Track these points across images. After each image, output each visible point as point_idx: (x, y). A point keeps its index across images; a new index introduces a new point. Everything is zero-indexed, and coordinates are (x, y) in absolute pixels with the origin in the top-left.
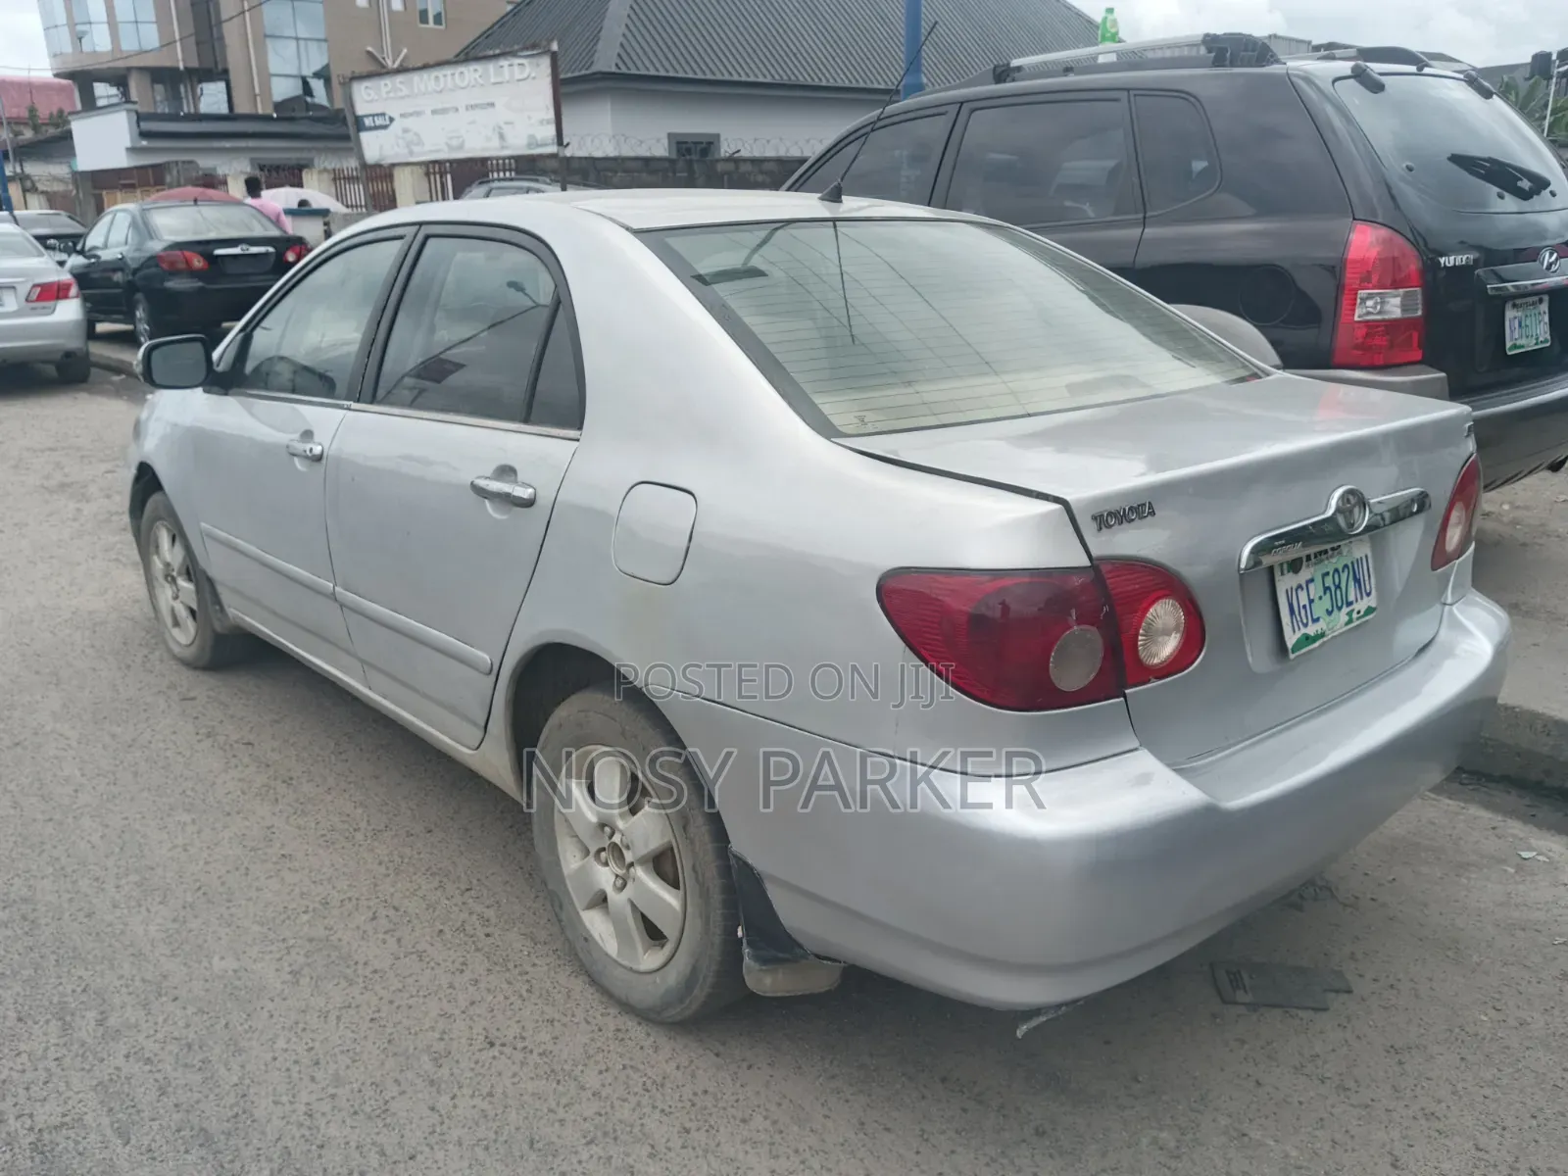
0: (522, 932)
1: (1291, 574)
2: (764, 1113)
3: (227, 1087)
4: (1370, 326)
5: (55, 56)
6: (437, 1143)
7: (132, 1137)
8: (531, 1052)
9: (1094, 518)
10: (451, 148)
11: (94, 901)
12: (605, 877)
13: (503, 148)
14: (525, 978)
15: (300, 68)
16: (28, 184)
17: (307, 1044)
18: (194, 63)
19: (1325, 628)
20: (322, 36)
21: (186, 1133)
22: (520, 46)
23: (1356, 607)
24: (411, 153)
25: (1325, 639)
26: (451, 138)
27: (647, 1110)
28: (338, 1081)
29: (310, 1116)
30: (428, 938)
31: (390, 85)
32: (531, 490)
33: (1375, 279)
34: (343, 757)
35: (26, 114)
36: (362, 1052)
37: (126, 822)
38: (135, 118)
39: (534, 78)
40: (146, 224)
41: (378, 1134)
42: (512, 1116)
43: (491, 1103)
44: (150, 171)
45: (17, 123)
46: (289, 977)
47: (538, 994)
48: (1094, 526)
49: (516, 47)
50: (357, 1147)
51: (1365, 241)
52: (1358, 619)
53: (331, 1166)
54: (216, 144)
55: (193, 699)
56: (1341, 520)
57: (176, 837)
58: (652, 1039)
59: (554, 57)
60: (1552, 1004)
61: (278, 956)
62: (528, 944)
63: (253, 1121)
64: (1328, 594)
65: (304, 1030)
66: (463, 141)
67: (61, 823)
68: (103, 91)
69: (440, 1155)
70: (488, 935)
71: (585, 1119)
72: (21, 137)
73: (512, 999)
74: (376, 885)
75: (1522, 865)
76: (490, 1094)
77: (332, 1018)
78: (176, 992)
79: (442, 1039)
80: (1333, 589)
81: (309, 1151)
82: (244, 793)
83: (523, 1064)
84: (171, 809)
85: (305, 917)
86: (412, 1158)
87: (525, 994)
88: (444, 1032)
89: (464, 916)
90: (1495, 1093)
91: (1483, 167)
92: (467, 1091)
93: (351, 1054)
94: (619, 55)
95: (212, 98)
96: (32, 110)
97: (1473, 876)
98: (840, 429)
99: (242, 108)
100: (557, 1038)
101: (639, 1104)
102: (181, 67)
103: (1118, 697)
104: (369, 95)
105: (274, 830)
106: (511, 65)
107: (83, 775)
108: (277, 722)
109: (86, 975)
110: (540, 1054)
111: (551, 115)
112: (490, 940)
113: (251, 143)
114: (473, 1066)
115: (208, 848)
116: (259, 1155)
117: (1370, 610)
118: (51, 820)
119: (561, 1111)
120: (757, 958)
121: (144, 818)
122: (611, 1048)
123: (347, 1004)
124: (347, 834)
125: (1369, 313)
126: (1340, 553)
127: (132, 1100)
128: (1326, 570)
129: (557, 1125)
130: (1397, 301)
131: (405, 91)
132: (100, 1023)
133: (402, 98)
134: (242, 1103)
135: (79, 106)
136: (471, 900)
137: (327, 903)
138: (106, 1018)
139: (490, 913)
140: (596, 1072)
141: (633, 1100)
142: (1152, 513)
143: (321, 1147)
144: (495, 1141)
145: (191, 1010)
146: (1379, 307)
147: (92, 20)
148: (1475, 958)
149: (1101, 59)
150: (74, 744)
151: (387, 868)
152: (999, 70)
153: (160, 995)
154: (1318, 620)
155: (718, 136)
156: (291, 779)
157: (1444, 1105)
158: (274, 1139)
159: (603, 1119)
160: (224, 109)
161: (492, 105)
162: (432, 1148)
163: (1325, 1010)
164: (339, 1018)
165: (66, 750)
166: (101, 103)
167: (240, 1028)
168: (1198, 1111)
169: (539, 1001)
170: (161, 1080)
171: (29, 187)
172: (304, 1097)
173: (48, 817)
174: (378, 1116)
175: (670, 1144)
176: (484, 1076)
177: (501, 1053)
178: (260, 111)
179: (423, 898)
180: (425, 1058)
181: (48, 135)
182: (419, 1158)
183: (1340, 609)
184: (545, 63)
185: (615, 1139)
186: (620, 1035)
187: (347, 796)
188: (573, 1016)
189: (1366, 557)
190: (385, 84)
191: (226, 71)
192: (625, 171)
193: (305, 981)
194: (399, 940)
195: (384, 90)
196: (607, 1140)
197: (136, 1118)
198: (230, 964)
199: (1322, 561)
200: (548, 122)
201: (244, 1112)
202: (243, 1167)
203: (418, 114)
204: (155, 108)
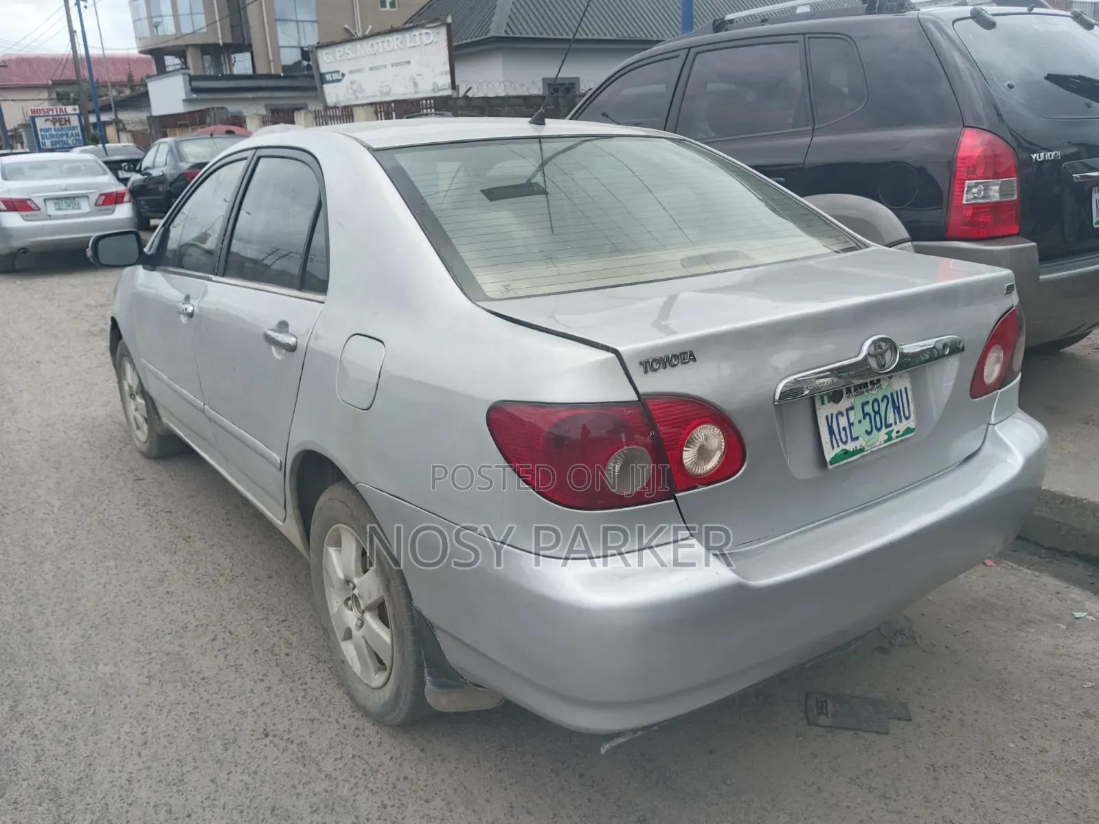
0: (313, 652)
1: (832, 403)
2: (444, 796)
3: (82, 758)
4: (976, 207)
5: (140, 39)
6: (208, 806)
7: (7, 791)
8: (292, 742)
9: (641, 364)
10: (382, 94)
11: (36, 621)
12: (351, 618)
13: (416, 92)
14: (304, 687)
15: (299, 41)
16: (121, 126)
17: (143, 729)
18: (229, 41)
19: (864, 445)
20: (315, 19)
21: (43, 791)
22: (427, 21)
23: (895, 428)
24: (357, 98)
25: (865, 453)
26: (382, 87)
27: (361, 790)
28: (155, 757)
29: (129, 781)
30: (247, 656)
31: (342, 52)
32: (293, 340)
33: (980, 172)
34: (228, 522)
35: (125, 79)
36: (177, 737)
37: (72, 566)
38: (188, 78)
39: (436, 43)
40: (179, 151)
41: (171, 797)
42: (266, 788)
43: (254, 778)
44: (197, 115)
45: (120, 86)
46: (146, 680)
47: (309, 699)
48: (641, 369)
49: (424, 21)
50: (154, 806)
51: (972, 143)
52: (897, 437)
53: (132, 820)
54: (242, 95)
55: (143, 479)
56: (873, 363)
57: (102, 577)
58: (379, 736)
59: (449, 26)
60: (1070, 736)
61: (143, 664)
62: (313, 662)
63: (91, 783)
64: (867, 417)
65: (144, 718)
66: (390, 89)
67: (30, 566)
68: (171, 61)
69: (208, 815)
70: (287, 655)
71: (315, 795)
72: (122, 95)
73: (290, 703)
74: (222, 615)
75: (1073, 624)
76: (255, 773)
77: (165, 710)
78: (68, 688)
79: (234, 730)
80: (872, 414)
81: (121, 807)
82: (155, 546)
83: (285, 750)
84: (105, 557)
85: (169, 638)
86: (189, 816)
87: (300, 699)
88: (237, 725)
89: (276, 640)
90: (1006, 807)
91: (1076, 83)
92: (239, 769)
93: (170, 738)
94: (508, 24)
95: (242, 64)
96: (130, 77)
97: (1032, 630)
98: (488, 294)
99: (261, 70)
100: (313, 733)
101: (356, 784)
102: (221, 43)
103: (670, 499)
104: (328, 59)
105: (167, 574)
106: (420, 34)
107: (55, 532)
108: (192, 496)
109: (13, 673)
110: (298, 745)
111: (447, 68)
112: (288, 658)
113: (266, 94)
114: (249, 750)
115: (120, 585)
116: (87, 809)
117: (909, 431)
118: (25, 563)
119: (300, 788)
120: (435, 684)
121: (85, 563)
122: (348, 742)
123: (177, 701)
124: (215, 578)
125: (975, 198)
126: (880, 387)
127: (15, 765)
128: (864, 400)
129: (295, 797)
130: (997, 188)
131: (352, 55)
132: (12, 708)
133: (349, 59)
134: (87, 770)
135: (155, 72)
136: (283, 629)
137: (186, 628)
138: (18, 704)
139: (294, 639)
140: (333, 759)
141: (353, 781)
142: (694, 360)
143: (130, 805)
144: (249, 807)
145: (75, 701)
146: (982, 193)
147: (163, 14)
148: (1017, 697)
149: (799, 11)
150: (55, 510)
151: (234, 604)
152: (717, 23)
153: (57, 690)
154: (857, 438)
155: (578, 79)
156: (189, 537)
157: (962, 814)
158: (100, 797)
159: (328, 795)
160: (250, 72)
161: (409, 62)
162: (204, 810)
163: (887, 734)
164: (169, 711)
165: (48, 514)
166: (169, 69)
167: (102, 716)
168: (766, 810)
169: (308, 705)
170: (39, 752)
171: (120, 127)
172: (129, 767)
173: (23, 561)
174: (175, 784)
175: (370, 816)
176: (255, 758)
177: (271, 742)
178: (273, 72)
179: (252, 626)
180: (219, 743)
181: (139, 92)
182: (194, 816)
183: (879, 430)
184: (443, 31)
185: (332, 810)
186: (358, 732)
187: (223, 551)
188: (329, 717)
189: (906, 389)
190: (338, 51)
191: (250, 45)
192: (509, 106)
193: (155, 683)
194: (226, 656)
195: (338, 54)
196: (326, 811)
197: (14, 778)
198: (110, 669)
199: (862, 393)
200: (446, 73)
201: (87, 777)
202: (73, 817)
203: (360, 70)
204: (205, 72)
